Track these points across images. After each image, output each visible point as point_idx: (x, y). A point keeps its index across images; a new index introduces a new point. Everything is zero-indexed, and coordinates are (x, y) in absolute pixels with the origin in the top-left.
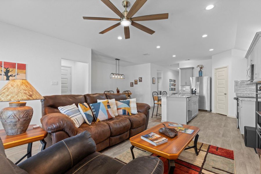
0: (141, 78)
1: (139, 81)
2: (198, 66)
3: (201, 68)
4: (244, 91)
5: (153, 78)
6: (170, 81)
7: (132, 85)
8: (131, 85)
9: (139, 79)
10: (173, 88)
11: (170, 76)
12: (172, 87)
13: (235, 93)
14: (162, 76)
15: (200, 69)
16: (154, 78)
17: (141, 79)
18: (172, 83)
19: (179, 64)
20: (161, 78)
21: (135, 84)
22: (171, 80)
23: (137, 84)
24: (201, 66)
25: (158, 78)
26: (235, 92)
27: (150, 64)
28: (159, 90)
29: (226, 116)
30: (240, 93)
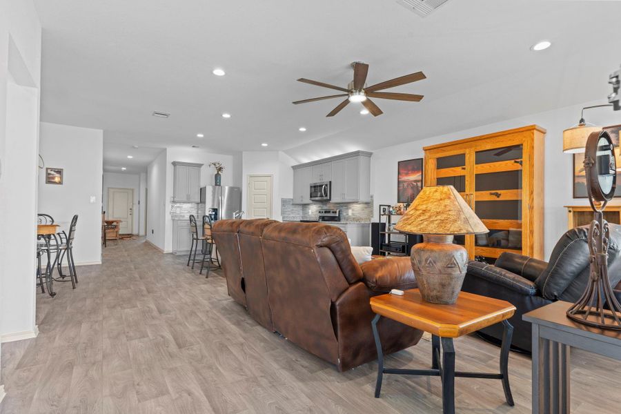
0: (59, 171)
1: (48, 182)
2: (214, 164)
3: (220, 169)
4: (290, 214)
9: (48, 174)
15: (218, 172)
19: (165, 150)
24: (218, 166)
26: (281, 215)
27: (102, 131)
30: (286, 216)
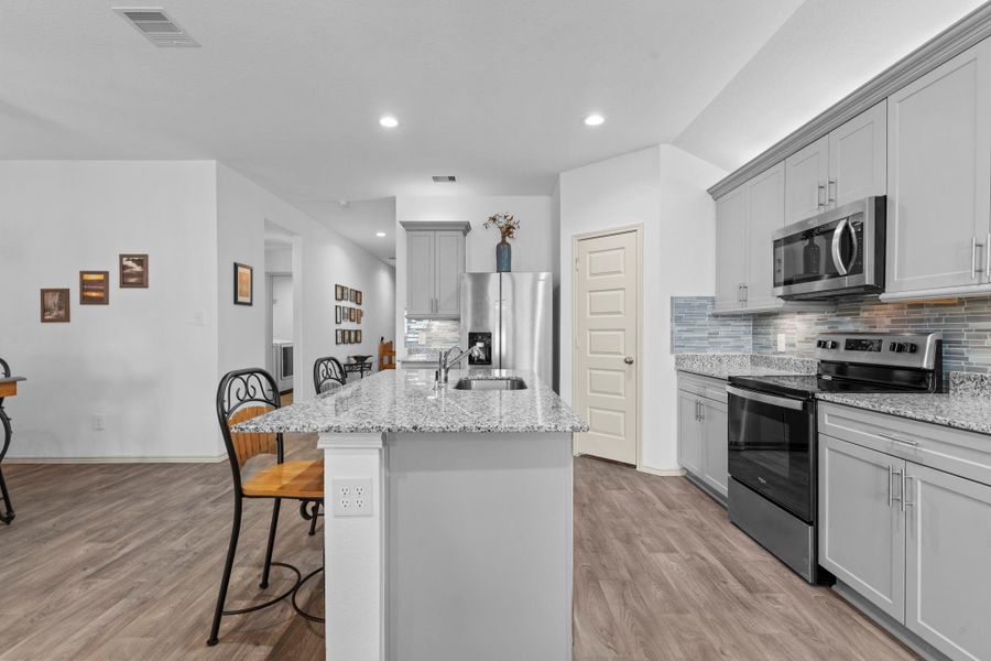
0: (142, 261)
1: (124, 284)
2: (494, 219)
3: (507, 231)
4: (703, 349)
5: (236, 266)
6: (339, 296)
7: (55, 307)
8: (44, 309)
9: (123, 267)
10: (350, 332)
11: (338, 268)
12: (347, 325)
13: (672, 359)
14: (296, 268)
15: (504, 237)
16: (240, 269)
17: (138, 269)
18: (347, 304)
19: (393, 200)
20: (289, 276)
21: (85, 300)
22: (341, 293)
23: (103, 301)
24: (503, 222)
25: (272, 277)
26: (672, 352)
27: (214, 162)
28: (276, 341)
29: (635, 467)
30: (689, 354)
